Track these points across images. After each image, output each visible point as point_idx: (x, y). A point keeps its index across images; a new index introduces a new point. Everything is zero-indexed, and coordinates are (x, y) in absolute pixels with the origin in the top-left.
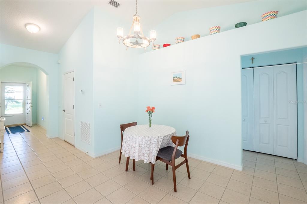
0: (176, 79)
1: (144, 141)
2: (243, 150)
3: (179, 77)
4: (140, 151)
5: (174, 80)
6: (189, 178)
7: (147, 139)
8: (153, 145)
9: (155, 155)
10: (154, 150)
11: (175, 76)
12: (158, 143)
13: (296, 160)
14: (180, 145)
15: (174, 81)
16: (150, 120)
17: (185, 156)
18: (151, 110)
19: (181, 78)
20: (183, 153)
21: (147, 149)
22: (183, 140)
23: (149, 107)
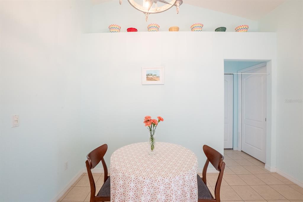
0: (151, 77)
2: (224, 149)
3: (155, 75)
5: (147, 77)
11: (150, 73)
13: (233, 149)
15: (148, 79)
19: (158, 77)
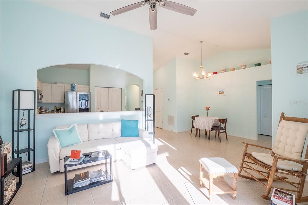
0: (220, 93)
1: (206, 121)
4: (204, 126)
6: (227, 140)
7: (207, 120)
8: (210, 123)
9: (211, 127)
10: (211, 125)
11: (220, 91)
12: (212, 122)
14: (223, 123)
16: (207, 113)
17: (225, 129)
18: (208, 109)
19: (223, 92)
20: (224, 128)
21: (207, 124)
22: (224, 121)
23: (207, 107)
